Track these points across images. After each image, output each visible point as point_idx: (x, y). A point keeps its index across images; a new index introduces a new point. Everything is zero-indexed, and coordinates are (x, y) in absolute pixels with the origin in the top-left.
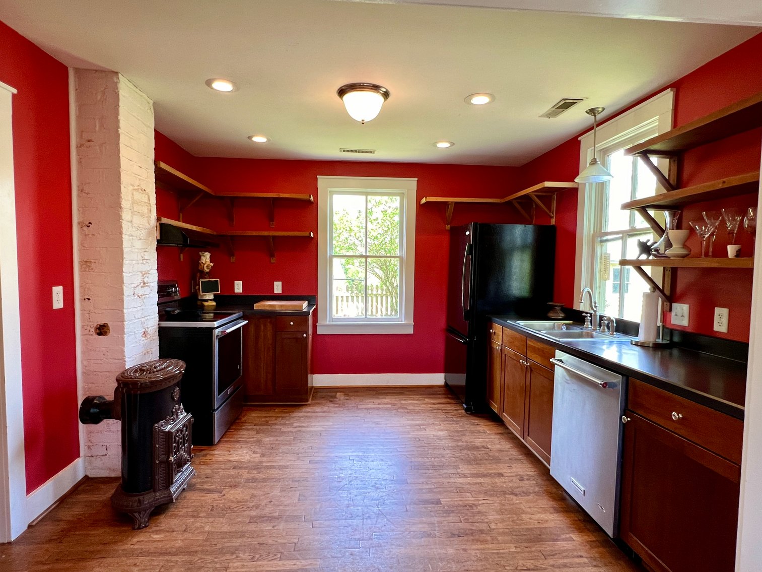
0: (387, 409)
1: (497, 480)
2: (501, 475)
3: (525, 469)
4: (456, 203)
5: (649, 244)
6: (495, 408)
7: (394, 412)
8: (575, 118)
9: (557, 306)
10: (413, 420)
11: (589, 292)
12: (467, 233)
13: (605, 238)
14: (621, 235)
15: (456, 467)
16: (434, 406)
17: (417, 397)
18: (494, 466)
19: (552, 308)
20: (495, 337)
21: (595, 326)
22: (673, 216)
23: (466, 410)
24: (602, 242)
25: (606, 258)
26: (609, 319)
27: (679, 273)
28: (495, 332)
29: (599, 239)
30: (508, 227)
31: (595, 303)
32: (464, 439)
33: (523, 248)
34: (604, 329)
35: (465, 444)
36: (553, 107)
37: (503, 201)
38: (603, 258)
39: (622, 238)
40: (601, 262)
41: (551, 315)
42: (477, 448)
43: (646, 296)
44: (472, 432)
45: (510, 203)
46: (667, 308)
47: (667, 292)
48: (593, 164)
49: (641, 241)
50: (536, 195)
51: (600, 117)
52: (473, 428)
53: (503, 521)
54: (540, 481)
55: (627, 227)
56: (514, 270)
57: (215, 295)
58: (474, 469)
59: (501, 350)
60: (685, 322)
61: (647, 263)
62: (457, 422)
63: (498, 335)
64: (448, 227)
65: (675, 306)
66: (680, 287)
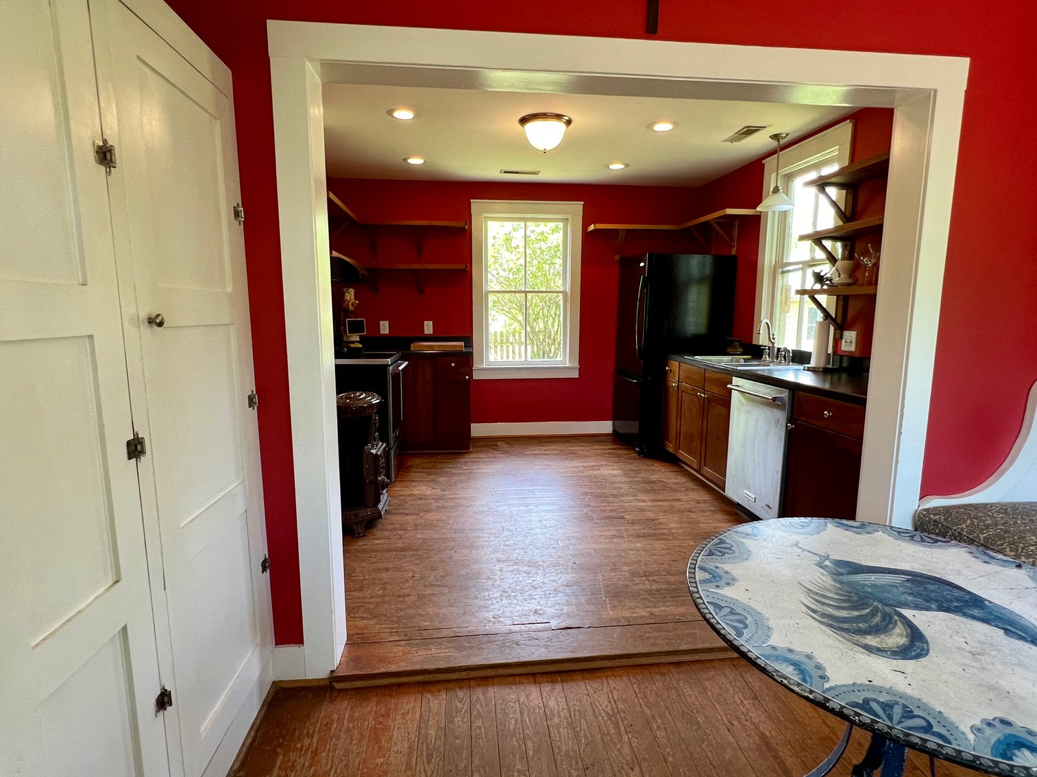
0: (555, 454)
1: (676, 504)
2: (679, 500)
3: (702, 496)
4: (627, 230)
5: (822, 274)
6: (670, 448)
7: (563, 457)
8: (759, 143)
9: (735, 341)
10: (584, 462)
11: (767, 323)
12: (642, 264)
13: (786, 269)
14: (801, 266)
15: (635, 496)
16: (604, 451)
17: (585, 444)
18: (672, 494)
19: (731, 344)
20: (671, 375)
21: (773, 358)
22: (844, 247)
23: (639, 453)
24: (783, 273)
25: (787, 290)
26: (786, 350)
27: (851, 302)
28: (671, 370)
29: (780, 270)
30: (684, 257)
31: (773, 335)
32: (640, 476)
33: (701, 280)
34: (781, 360)
35: (641, 479)
36: (736, 133)
37: (679, 227)
38: (784, 289)
39: (802, 269)
40: (781, 294)
41: (729, 350)
42: (654, 482)
43: (820, 324)
44: (645, 470)
45: (687, 230)
46: (838, 336)
47: (839, 321)
48: (775, 192)
49: (815, 271)
50: (716, 222)
51: (782, 142)
52: (647, 468)
53: (681, 528)
54: (716, 504)
55: (807, 258)
56: (690, 304)
57: (361, 337)
58: (653, 496)
59: (678, 387)
60: (853, 348)
61: (821, 292)
62: (631, 464)
63: (674, 372)
64: (617, 258)
65: (846, 333)
66: (850, 315)
